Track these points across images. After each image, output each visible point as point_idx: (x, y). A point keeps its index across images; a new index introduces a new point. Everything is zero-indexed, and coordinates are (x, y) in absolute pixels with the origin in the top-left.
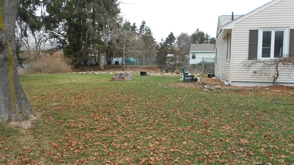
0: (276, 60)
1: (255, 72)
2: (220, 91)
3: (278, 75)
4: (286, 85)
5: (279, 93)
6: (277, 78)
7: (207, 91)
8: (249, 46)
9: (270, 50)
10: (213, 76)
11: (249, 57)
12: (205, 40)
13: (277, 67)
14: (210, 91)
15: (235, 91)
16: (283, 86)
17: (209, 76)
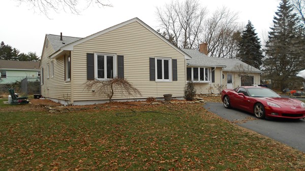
0: (111, 81)
1: (93, 91)
2: (67, 111)
3: (113, 93)
4: (118, 101)
5: (117, 108)
6: (112, 96)
7: (54, 113)
8: (87, 68)
9: (103, 71)
10: (40, 96)
11: (87, 78)
12: (13, 56)
13: (112, 86)
14: (57, 113)
15: (81, 109)
16: (117, 102)
17: (36, 97)
